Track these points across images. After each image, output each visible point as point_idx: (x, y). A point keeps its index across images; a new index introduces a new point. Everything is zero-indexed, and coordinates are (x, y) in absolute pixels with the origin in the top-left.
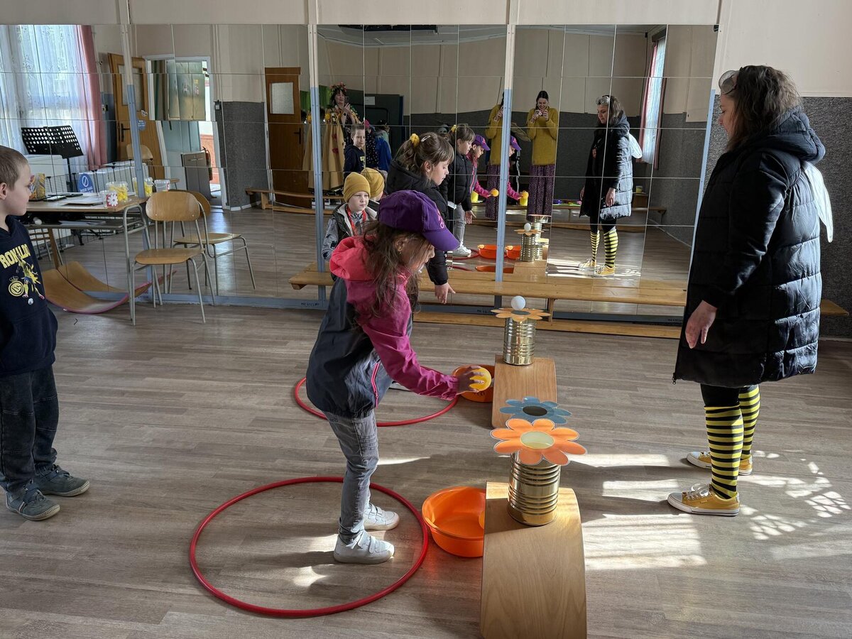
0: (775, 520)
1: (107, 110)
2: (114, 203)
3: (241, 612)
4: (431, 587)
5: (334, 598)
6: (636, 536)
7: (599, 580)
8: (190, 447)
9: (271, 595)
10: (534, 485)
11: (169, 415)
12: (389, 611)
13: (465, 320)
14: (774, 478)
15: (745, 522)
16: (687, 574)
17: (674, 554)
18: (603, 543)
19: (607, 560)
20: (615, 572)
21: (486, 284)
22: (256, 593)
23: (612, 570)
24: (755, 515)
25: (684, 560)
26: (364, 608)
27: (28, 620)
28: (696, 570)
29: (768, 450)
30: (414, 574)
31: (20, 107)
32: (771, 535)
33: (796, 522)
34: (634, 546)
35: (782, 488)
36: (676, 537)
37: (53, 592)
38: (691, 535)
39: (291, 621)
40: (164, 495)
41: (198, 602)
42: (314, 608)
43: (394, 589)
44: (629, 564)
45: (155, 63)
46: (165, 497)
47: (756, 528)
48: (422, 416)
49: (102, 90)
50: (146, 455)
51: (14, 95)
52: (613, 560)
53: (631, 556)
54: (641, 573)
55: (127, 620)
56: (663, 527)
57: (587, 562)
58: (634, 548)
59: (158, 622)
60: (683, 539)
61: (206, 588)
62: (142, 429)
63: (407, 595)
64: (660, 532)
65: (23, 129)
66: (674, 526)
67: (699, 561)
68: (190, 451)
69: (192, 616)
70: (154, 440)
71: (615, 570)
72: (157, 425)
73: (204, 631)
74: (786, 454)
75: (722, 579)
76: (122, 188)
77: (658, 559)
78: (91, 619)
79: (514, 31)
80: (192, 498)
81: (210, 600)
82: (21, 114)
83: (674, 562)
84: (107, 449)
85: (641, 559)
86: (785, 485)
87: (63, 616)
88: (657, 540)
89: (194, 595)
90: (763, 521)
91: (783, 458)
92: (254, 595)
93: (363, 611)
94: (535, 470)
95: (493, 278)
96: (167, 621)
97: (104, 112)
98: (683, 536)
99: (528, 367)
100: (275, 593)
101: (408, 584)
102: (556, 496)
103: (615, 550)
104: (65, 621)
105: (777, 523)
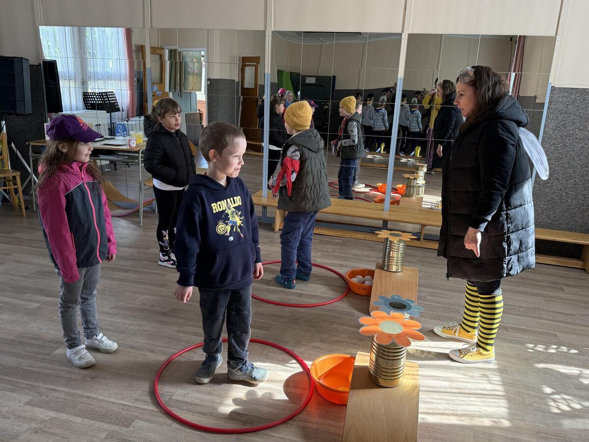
0: (569, 399)
1: (138, 82)
2: (134, 145)
3: (182, 426)
4: (311, 422)
5: (244, 423)
6: (462, 401)
7: (430, 429)
8: (165, 310)
9: (204, 416)
10: (388, 359)
11: (155, 288)
12: (279, 435)
13: (361, 236)
14: (572, 368)
15: (545, 398)
16: (496, 432)
17: (487, 416)
18: (438, 404)
19: (437, 416)
20: (442, 425)
21: (378, 212)
22: (194, 414)
23: (441, 424)
24: (553, 394)
25: (494, 422)
26: (263, 432)
27: (47, 416)
28: (503, 430)
29: (570, 347)
30: (300, 412)
31: (83, 78)
32: (563, 410)
33: (584, 402)
34: (459, 408)
35: (576, 376)
36: (491, 404)
37: (65, 399)
38: (502, 404)
39: (214, 435)
40: (144, 342)
41: (155, 416)
42: (230, 428)
43: (285, 421)
44: (454, 421)
45: (171, 51)
46: (144, 343)
47: (553, 404)
48: (321, 302)
49: (135, 68)
50: (136, 313)
51: (80, 70)
52: (443, 417)
53: (456, 415)
54: (462, 427)
55: (109, 423)
56: (483, 396)
57: (420, 416)
58: (460, 409)
59: (127, 426)
60: (495, 407)
61: (161, 407)
62: (136, 296)
63: (294, 426)
64: (481, 400)
65: (84, 93)
66: (491, 397)
67: (506, 423)
68: (165, 313)
69: (150, 425)
70: (142, 304)
71: (443, 424)
72: (146, 294)
73: (156, 436)
74: (584, 351)
75: (521, 438)
76: (139, 136)
77: (476, 419)
78: (86, 420)
79: (407, 38)
80: (161, 345)
81: (163, 416)
82: (84, 83)
83: (487, 422)
84: (112, 308)
85: (463, 418)
86: (579, 374)
87: (69, 416)
88: (477, 405)
89: (153, 411)
90: (559, 399)
91: (581, 353)
92: (192, 415)
93: (263, 434)
94: (389, 348)
95: (382, 208)
96: (133, 426)
97: (136, 83)
98: (497, 404)
99: (398, 274)
100: (206, 415)
101: (296, 418)
102: (402, 367)
103: (445, 410)
104: (70, 419)
105: (569, 402)
